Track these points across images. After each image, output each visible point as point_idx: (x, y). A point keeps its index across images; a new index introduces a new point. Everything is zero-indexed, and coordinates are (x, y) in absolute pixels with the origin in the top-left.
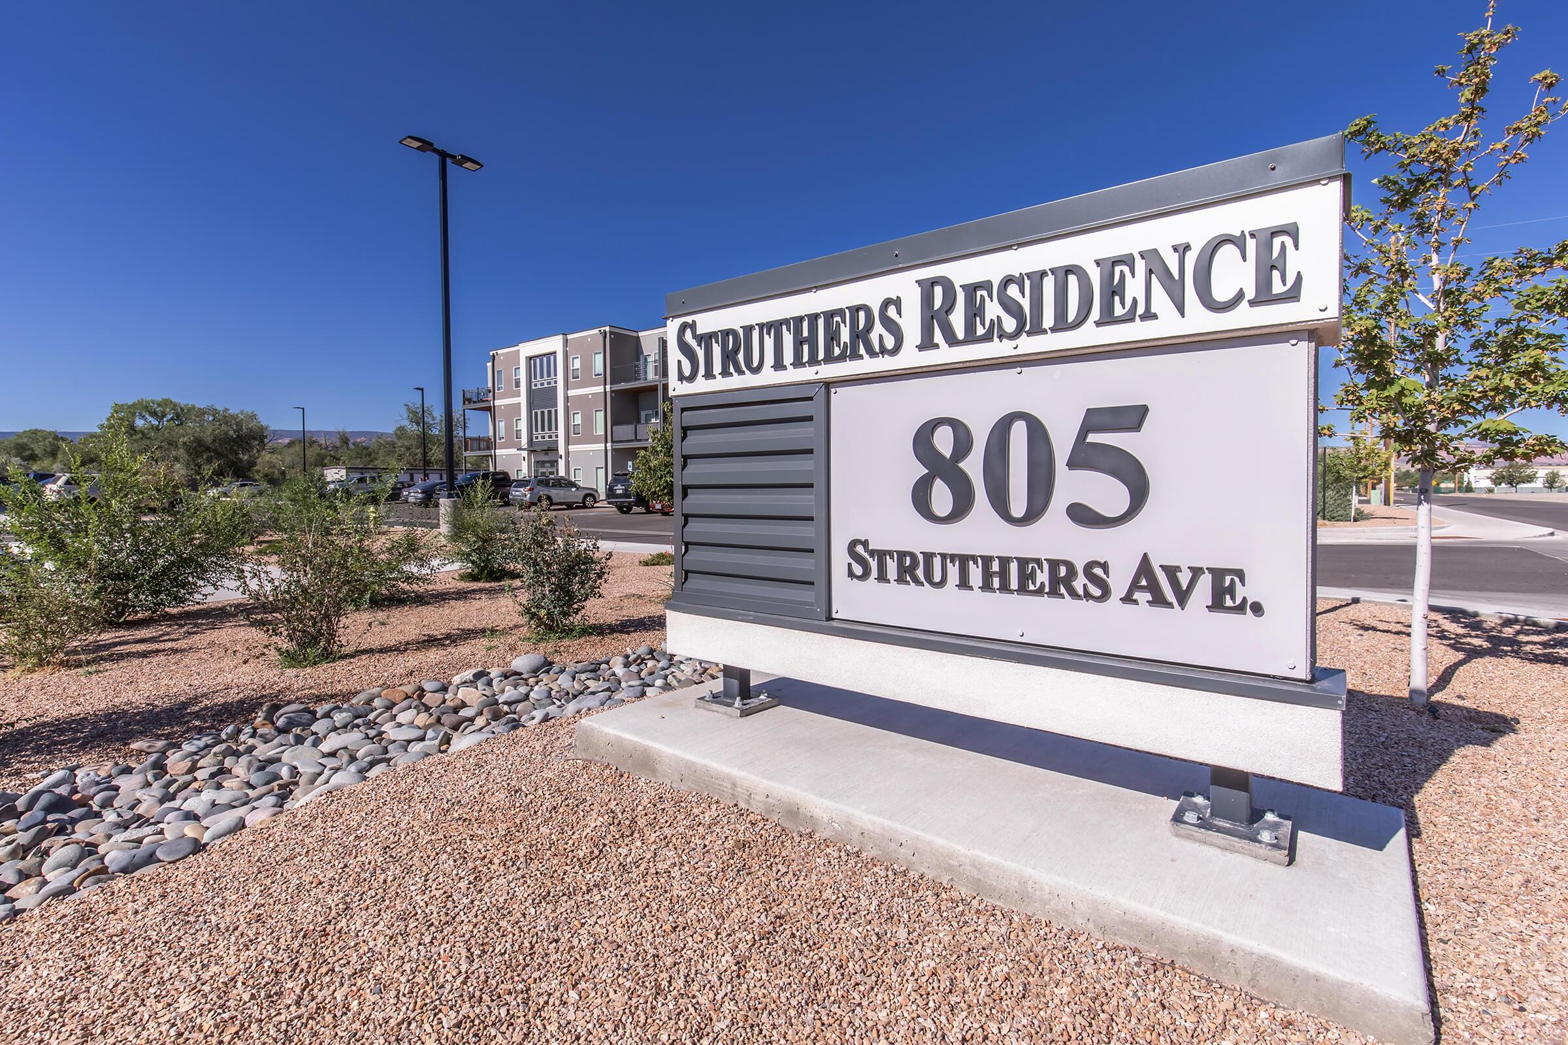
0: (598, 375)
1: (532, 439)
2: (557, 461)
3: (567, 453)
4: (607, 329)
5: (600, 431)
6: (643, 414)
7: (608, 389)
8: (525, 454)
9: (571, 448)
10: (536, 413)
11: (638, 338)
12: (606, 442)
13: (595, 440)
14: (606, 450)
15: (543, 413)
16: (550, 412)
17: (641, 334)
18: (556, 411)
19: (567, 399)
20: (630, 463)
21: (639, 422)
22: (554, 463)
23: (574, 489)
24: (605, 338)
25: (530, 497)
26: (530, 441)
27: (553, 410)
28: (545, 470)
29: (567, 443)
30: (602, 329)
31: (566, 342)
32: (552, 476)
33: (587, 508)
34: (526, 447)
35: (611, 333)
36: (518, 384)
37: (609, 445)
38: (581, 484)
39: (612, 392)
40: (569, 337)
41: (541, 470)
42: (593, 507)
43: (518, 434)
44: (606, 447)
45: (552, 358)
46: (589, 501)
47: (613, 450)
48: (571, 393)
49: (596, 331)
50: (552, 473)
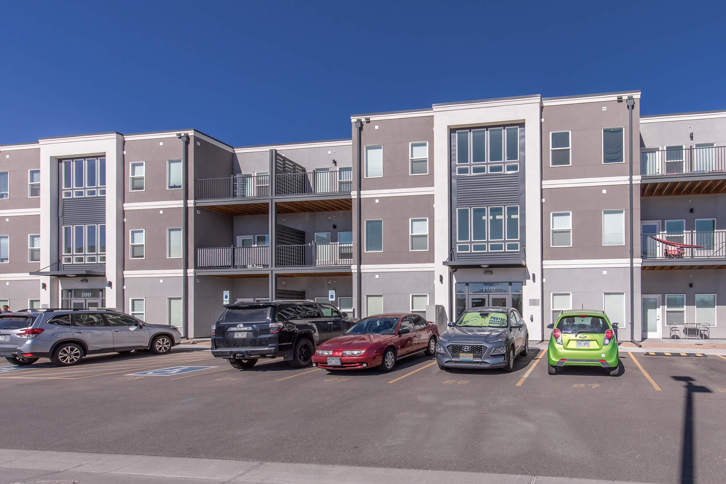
0: (175, 187)
1: (59, 261)
2: (102, 290)
3: (121, 281)
4: (191, 133)
5: (177, 253)
6: (239, 239)
7: (191, 203)
8: (46, 280)
9: (127, 274)
10: (68, 230)
11: (234, 155)
12: (186, 267)
13: (171, 264)
14: (186, 278)
15: (79, 231)
16: (92, 231)
17: (237, 151)
18: (103, 229)
19: (122, 214)
20: (226, 293)
21: (235, 246)
22: (98, 292)
23: (132, 328)
24: (187, 143)
25: (32, 345)
26: (56, 263)
27: (98, 227)
28: (82, 301)
29: (122, 265)
30: (183, 133)
31: (122, 145)
32: (93, 309)
33: (157, 353)
34: (48, 270)
35: (196, 139)
36: (36, 191)
37: (191, 272)
38: (143, 319)
39: (196, 208)
40: (128, 138)
41: (75, 301)
42: (169, 352)
43: (35, 255)
44: (186, 273)
45: (98, 162)
46: (160, 344)
47: (196, 277)
48: (128, 206)
49: (173, 135)
50: (95, 305)
